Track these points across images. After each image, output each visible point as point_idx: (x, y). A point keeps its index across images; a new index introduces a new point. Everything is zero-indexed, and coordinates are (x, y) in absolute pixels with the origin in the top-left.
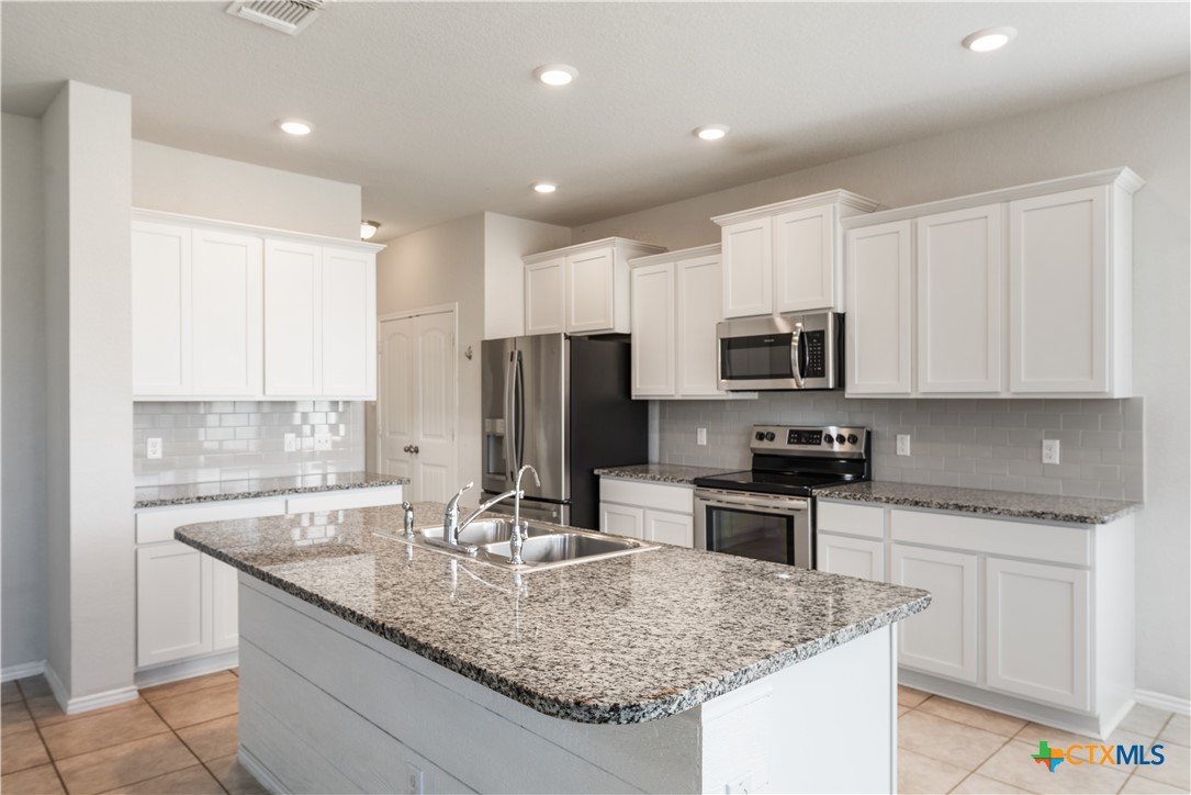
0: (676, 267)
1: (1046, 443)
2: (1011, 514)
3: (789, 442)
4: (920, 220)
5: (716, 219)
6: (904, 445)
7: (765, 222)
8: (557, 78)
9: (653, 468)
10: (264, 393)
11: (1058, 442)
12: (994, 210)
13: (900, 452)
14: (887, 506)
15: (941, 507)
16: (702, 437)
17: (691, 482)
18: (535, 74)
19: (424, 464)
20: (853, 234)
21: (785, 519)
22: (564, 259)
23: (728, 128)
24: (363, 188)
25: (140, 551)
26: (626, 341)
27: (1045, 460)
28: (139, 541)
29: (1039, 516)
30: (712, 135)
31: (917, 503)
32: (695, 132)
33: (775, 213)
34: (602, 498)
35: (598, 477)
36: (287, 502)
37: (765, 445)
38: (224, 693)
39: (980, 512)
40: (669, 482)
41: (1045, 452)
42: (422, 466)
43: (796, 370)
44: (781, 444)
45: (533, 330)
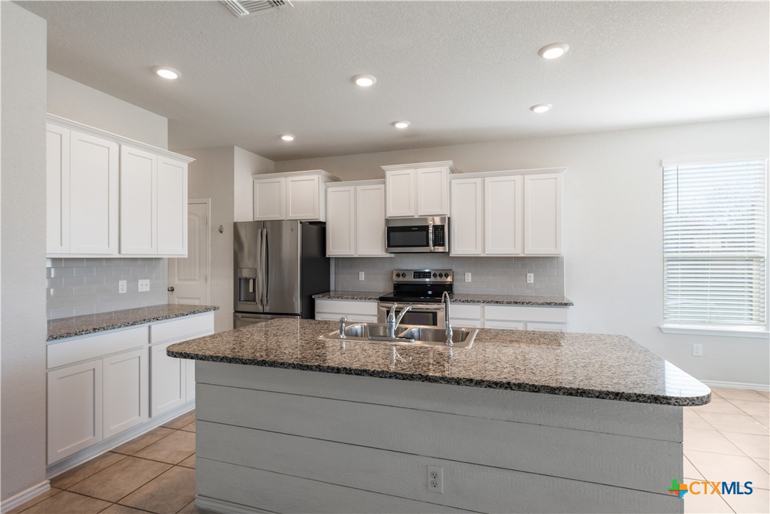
0: (355, 190)
1: (528, 275)
2: (538, 304)
3: (414, 278)
4: (486, 178)
5: (384, 167)
6: (469, 277)
7: (411, 171)
8: (364, 82)
9: (332, 294)
10: (120, 252)
11: (533, 275)
12: (518, 178)
13: (466, 281)
14: (482, 304)
15: (508, 303)
16: (362, 276)
17: (377, 299)
18: (353, 79)
19: (178, 298)
20: (454, 182)
21: (431, 314)
22: (284, 179)
23: (410, 123)
24: (169, 120)
25: (49, 374)
26: (323, 226)
27: (528, 282)
28: (49, 367)
29: (549, 304)
30: (402, 126)
31: (497, 302)
32: (393, 124)
33: (416, 168)
34: (316, 310)
35: (314, 299)
36: (150, 327)
37: (401, 279)
38: (125, 467)
39: (525, 304)
40: (363, 300)
41: (528, 278)
42: (177, 299)
43: (431, 243)
44: (410, 278)
45: (259, 217)
